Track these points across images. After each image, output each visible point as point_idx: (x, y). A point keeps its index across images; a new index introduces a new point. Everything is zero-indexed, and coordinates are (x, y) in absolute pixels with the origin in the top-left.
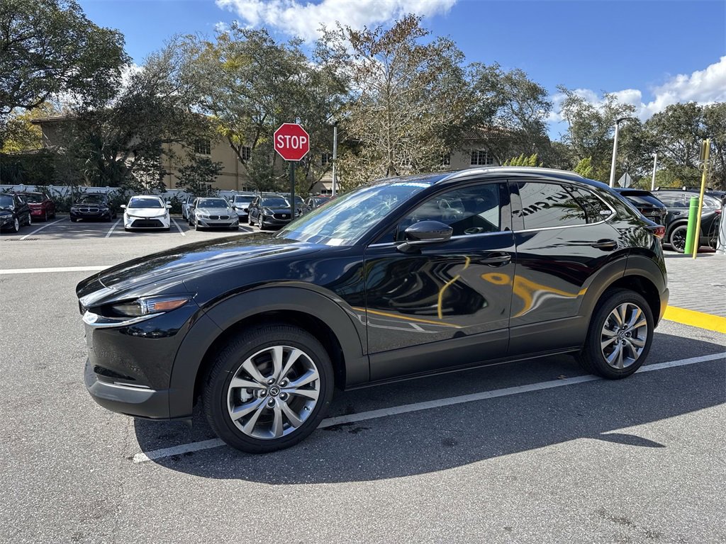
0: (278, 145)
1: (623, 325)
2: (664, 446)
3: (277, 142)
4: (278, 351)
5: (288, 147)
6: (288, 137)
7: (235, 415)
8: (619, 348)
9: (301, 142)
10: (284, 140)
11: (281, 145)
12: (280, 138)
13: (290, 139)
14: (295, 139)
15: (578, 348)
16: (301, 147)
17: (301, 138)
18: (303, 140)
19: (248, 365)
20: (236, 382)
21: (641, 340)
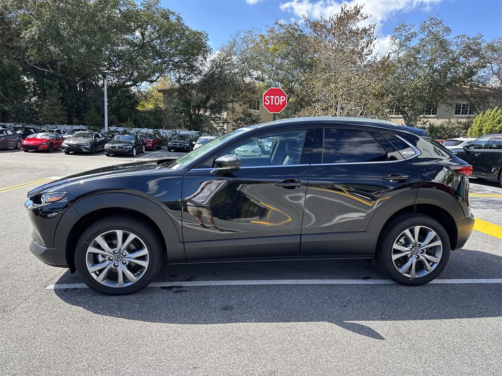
0: (266, 103)
1: (416, 243)
3: (265, 101)
4: (120, 233)
5: (272, 104)
6: (272, 97)
7: (92, 269)
8: (413, 261)
9: (281, 100)
10: (270, 99)
11: (267, 102)
12: (267, 98)
13: (274, 98)
14: (277, 98)
15: (371, 256)
16: (281, 104)
17: (281, 97)
18: (283, 99)
19: (99, 239)
20: (91, 249)
21: (437, 258)
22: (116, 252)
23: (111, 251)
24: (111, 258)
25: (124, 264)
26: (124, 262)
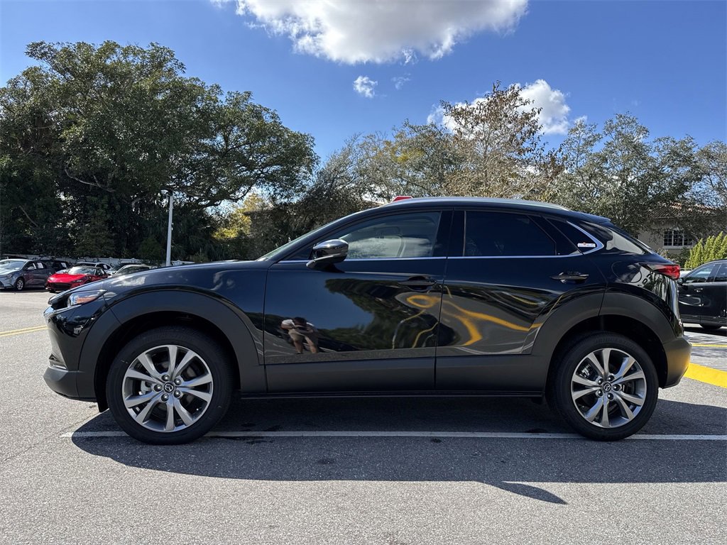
1: (606, 374)
2: (565, 503)
4: (173, 350)
7: (129, 403)
8: (603, 401)
15: (540, 394)
19: (144, 359)
20: (131, 373)
21: (639, 397)
22: (166, 378)
23: (160, 376)
24: (159, 388)
25: (176, 396)
26: (177, 393)
